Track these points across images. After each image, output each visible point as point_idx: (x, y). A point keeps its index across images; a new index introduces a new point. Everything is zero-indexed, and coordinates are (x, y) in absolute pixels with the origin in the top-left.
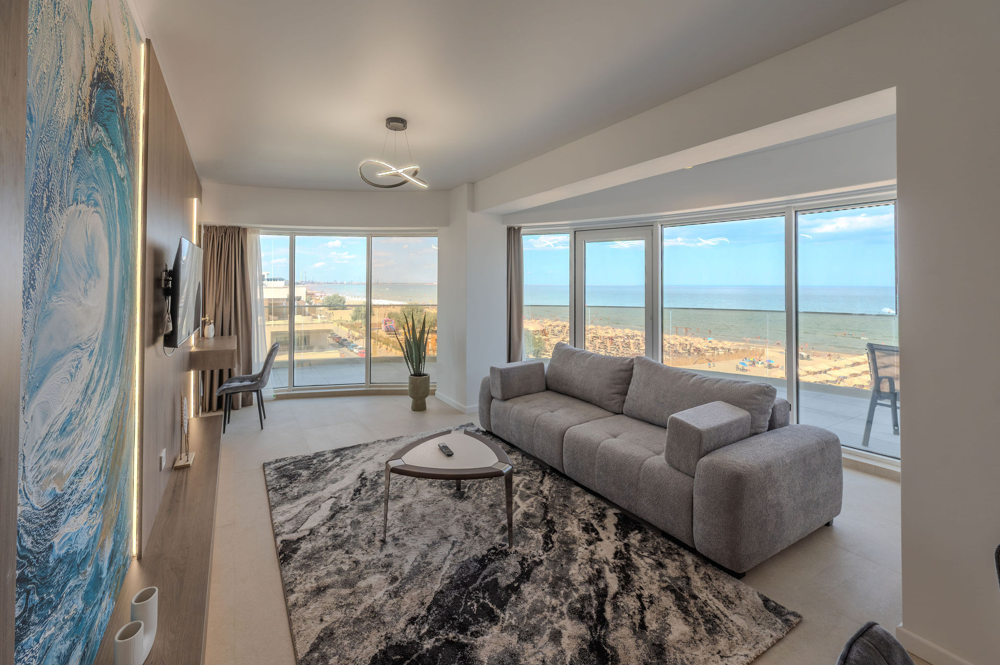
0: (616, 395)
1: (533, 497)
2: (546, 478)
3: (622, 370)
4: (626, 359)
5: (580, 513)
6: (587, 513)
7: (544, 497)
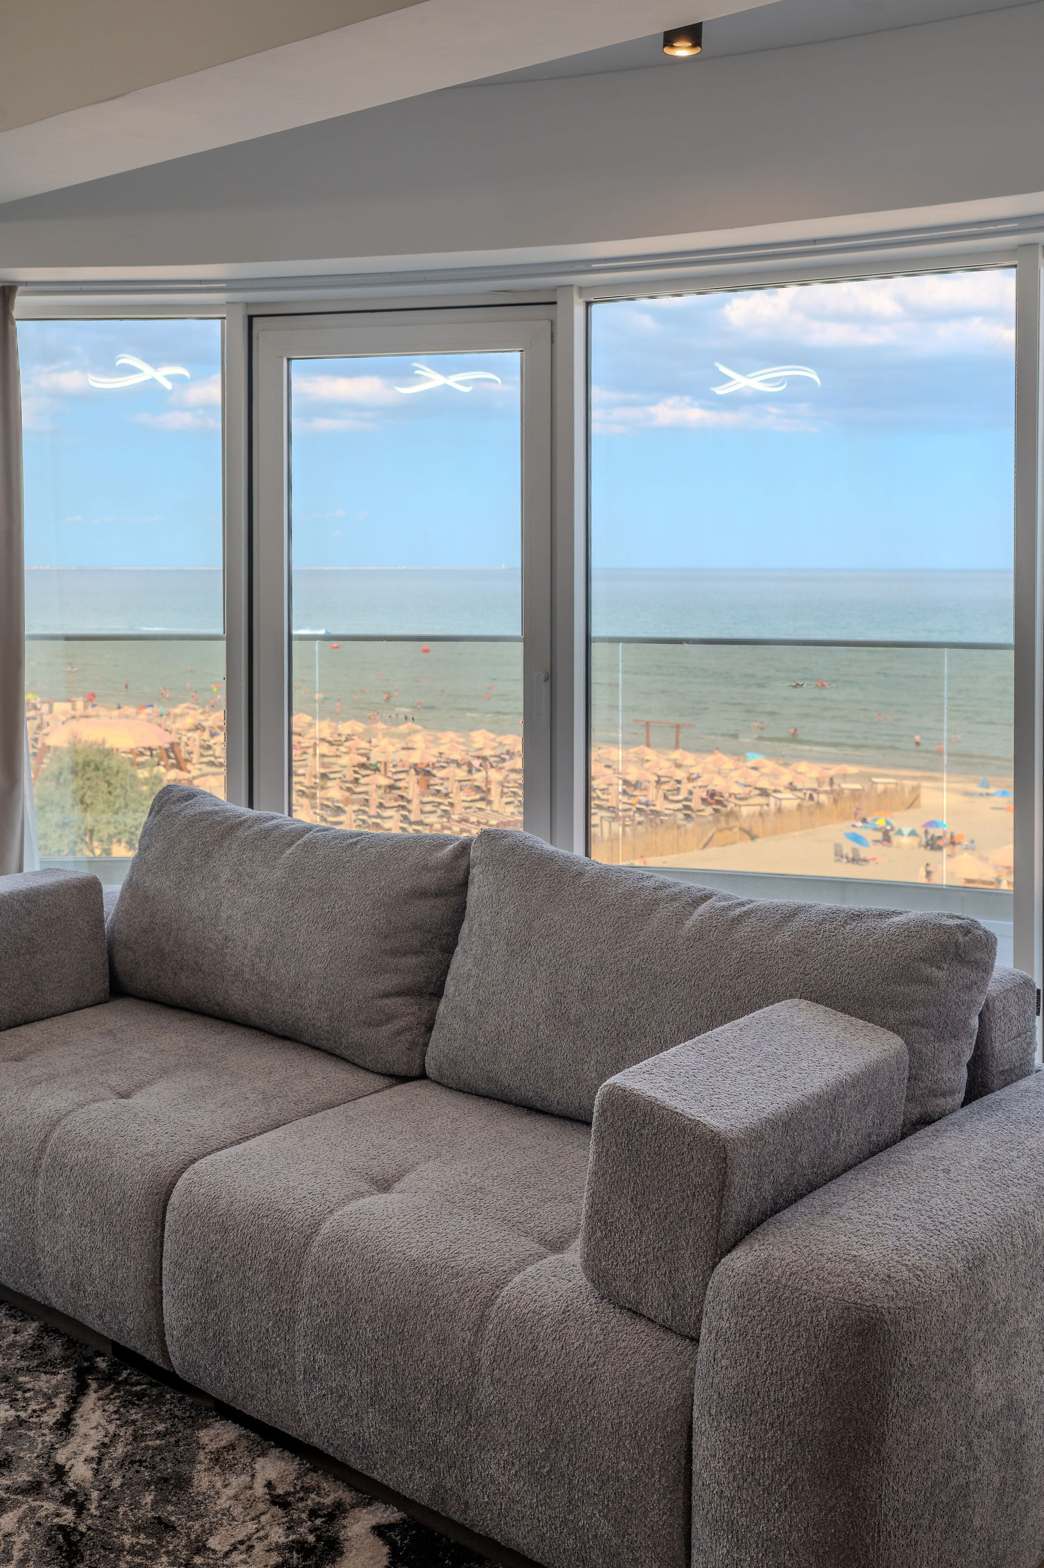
0: (400, 1000)
1: (16, 1505)
2: (90, 1400)
3: (422, 894)
4: (439, 843)
5: (227, 1555)
6: (259, 1548)
7: (69, 1498)
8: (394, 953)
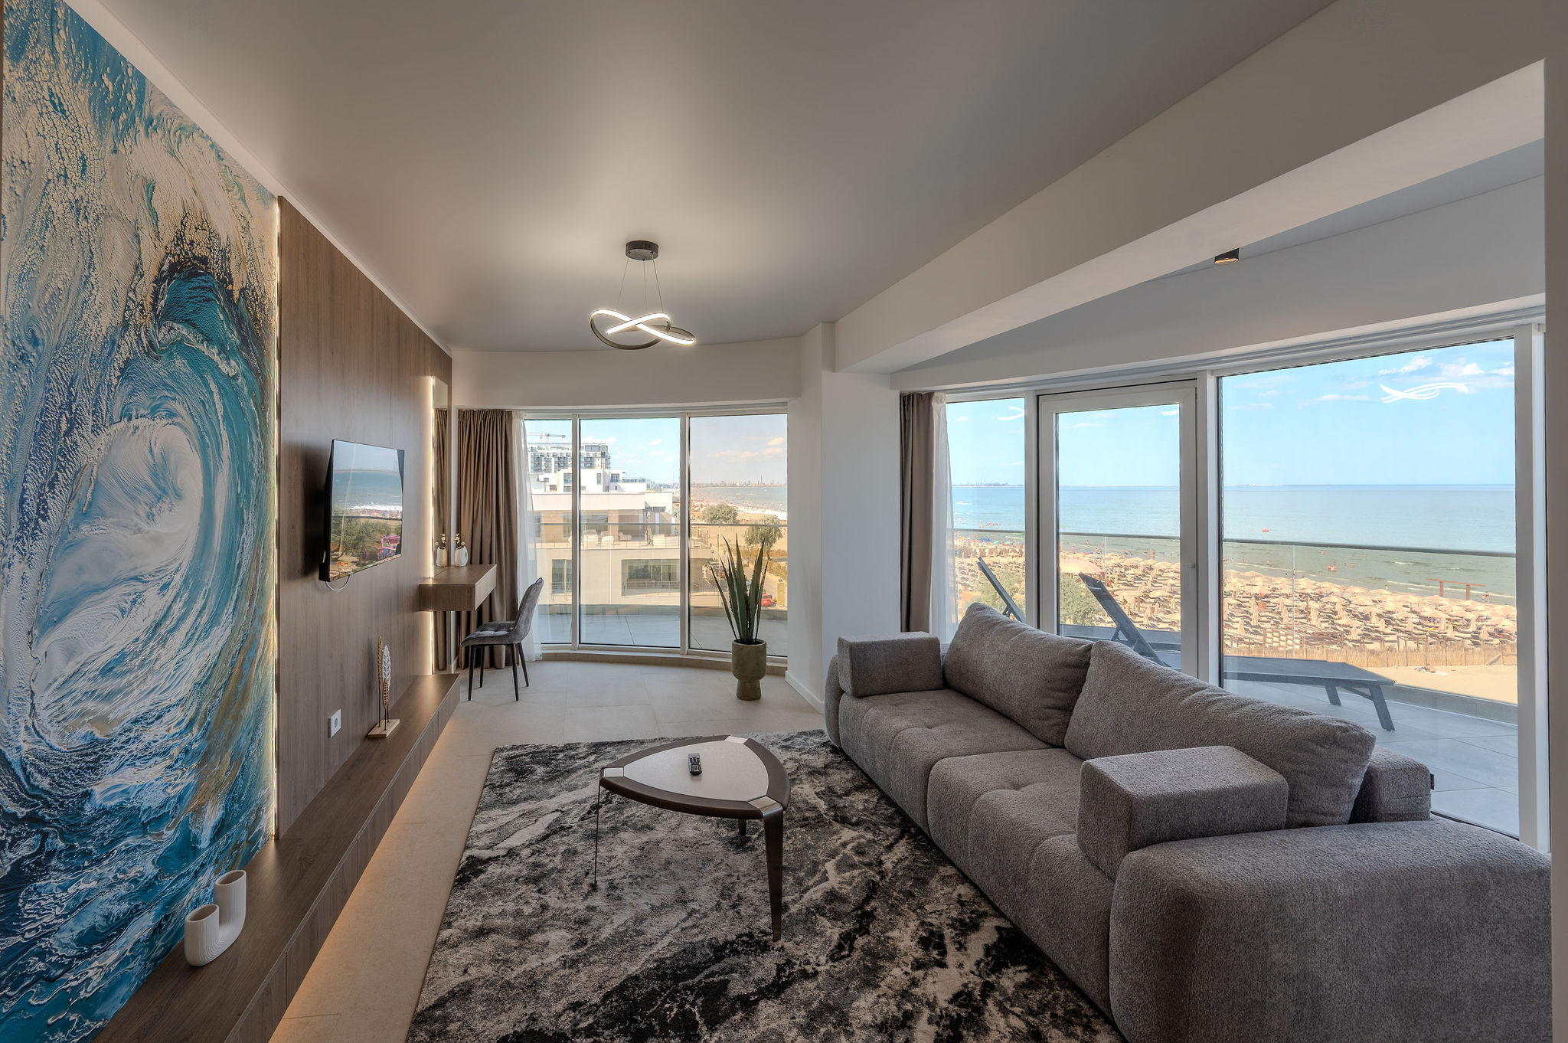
0: (1052, 710)
1: (861, 868)
2: (902, 842)
3: (1068, 665)
4: (1079, 646)
5: (931, 913)
6: (944, 915)
7: (880, 873)
8: (1053, 689)
